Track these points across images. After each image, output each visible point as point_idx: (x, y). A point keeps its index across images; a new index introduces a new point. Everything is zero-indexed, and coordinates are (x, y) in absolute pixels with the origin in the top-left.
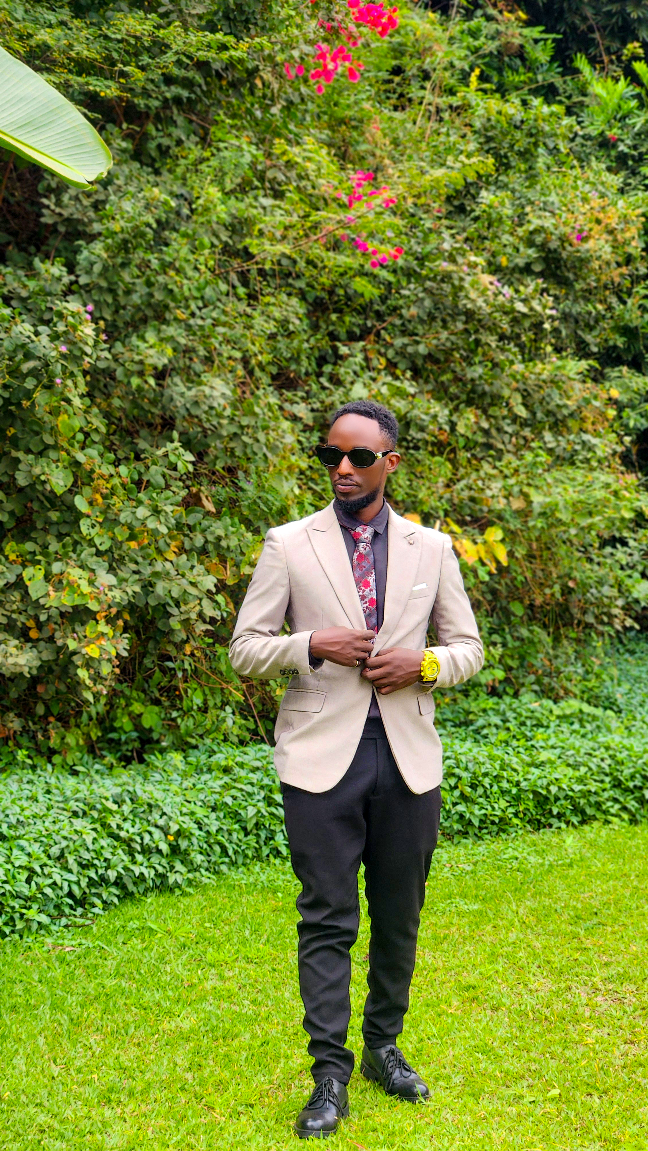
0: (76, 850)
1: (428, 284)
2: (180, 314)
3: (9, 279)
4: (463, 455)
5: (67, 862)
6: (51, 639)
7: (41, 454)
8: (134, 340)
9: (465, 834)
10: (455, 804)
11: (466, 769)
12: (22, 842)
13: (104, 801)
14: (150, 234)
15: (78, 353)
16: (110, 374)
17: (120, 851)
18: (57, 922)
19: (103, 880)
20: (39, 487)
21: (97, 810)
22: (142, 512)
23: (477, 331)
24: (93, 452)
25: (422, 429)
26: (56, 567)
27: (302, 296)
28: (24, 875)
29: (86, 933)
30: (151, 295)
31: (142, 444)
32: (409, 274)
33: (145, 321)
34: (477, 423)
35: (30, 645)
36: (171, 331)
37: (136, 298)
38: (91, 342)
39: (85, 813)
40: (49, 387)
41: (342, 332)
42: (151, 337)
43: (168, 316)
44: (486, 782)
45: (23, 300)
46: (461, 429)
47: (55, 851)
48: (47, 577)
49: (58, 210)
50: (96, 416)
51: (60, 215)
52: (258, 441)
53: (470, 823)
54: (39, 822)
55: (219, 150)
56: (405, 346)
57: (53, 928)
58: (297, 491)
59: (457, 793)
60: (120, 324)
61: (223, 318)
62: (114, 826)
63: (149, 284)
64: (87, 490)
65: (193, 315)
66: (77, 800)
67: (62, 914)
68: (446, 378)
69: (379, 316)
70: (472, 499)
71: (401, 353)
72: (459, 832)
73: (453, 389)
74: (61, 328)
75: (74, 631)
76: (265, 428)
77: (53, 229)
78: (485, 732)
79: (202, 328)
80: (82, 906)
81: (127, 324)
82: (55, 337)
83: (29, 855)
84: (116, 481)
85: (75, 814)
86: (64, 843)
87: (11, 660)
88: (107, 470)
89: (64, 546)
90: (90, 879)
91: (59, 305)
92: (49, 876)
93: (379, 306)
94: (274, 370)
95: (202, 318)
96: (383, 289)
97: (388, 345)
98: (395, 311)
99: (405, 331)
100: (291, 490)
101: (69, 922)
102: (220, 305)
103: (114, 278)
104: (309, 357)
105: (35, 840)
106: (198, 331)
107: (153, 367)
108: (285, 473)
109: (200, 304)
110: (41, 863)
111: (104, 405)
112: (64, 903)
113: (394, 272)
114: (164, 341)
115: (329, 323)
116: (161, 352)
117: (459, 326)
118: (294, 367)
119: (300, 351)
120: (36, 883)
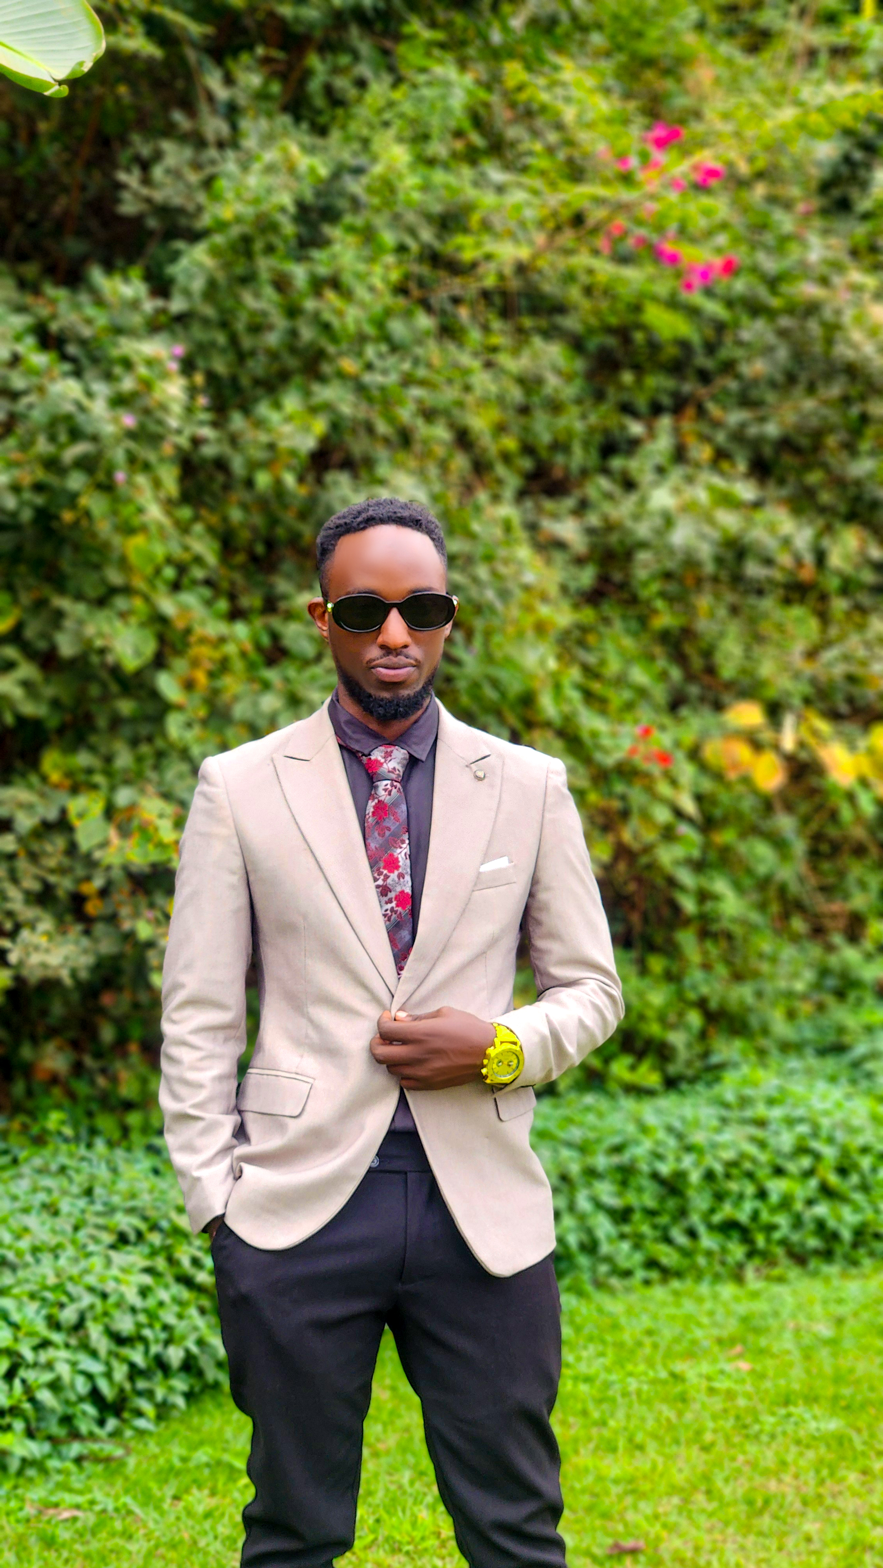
0: (106, 1314)
1: (785, 322)
2: (349, 365)
3: (63, 308)
4: (839, 605)
5: (87, 1336)
6: (112, 919)
7: (102, 602)
8: (264, 409)
9: (827, 1255)
10: (810, 1202)
11: (831, 1140)
12: (7, 1303)
13: (174, 1215)
14: (289, 228)
15: (153, 427)
16: (221, 464)
17: (193, 1312)
18: (64, 1450)
19: (161, 1365)
20: (95, 659)
21: (161, 1230)
22: (270, 702)
23: (863, 398)
24: (190, 599)
25: (768, 562)
26: (123, 796)
27: (577, 344)
28: (3, 1365)
29: (113, 1473)
30: (294, 333)
31: (282, 586)
32: (755, 309)
33: (284, 377)
34: (863, 553)
35: (79, 928)
36: (327, 393)
37: (272, 339)
38: (176, 408)
39: (140, 1235)
40: (107, 487)
41: (641, 402)
42: (292, 402)
43: (326, 368)
44: (866, 1162)
45: (83, 343)
46: (835, 560)
47: (68, 1315)
48: (110, 812)
49: (145, 191)
50: (200, 537)
51: (148, 200)
52: (475, 580)
53: (835, 1236)
54: (47, 1259)
55: (415, 86)
56: (743, 426)
57: (53, 1463)
58: (552, 664)
59: (813, 1183)
60: (245, 381)
61: (422, 372)
62: (186, 1262)
63: (293, 311)
64: (180, 665)
65: (369, 367)
66: (131, 1211)
67: (75, 1435)
68: (814, 477)
69: (705, 377)
70: (851, 679)
71: (738, 436)
72: (816, 1252)
73: (826, 497)
74: (128, 384)
75: (152, 906)
76: (489, 558)
77: (137, 221)
78: (870, 1066)
79: (383, 389)
80: (118, 1415)
81: (257, 382)
82: (119, 401)
83: (15, 1326)
84: (231, 649)
86: (87, 1300)
87: (35, 959)
88: (214, 628)
89: (139, 759)
90: (132, 1366)
91: (127, 346)
92: (49, 1366)
93: (702, 361)
94: (527, 464)
95: (385, 372)
96: (710, 333)
97: (717, 424)
98: (729, 367)
99: (746, 401)
100: (542, 662)
101: (85, 1452)
102: (419, 351)
103: (229, 303)
104: (586, 445)
105: (32, 1296)
106: (376, 393)
107: (293, 453)
108: (530, 634)
109: (384, 348)
110: (36, 1341)
111: (214, 519)
112: (79, 1414)
113: (730, 303)
114: (314, 410)
115: (621, 387)
116: (307, 429)
117: (835, 390)
118: (560, 459)
119: (570, 434)
120: (24, 1381)
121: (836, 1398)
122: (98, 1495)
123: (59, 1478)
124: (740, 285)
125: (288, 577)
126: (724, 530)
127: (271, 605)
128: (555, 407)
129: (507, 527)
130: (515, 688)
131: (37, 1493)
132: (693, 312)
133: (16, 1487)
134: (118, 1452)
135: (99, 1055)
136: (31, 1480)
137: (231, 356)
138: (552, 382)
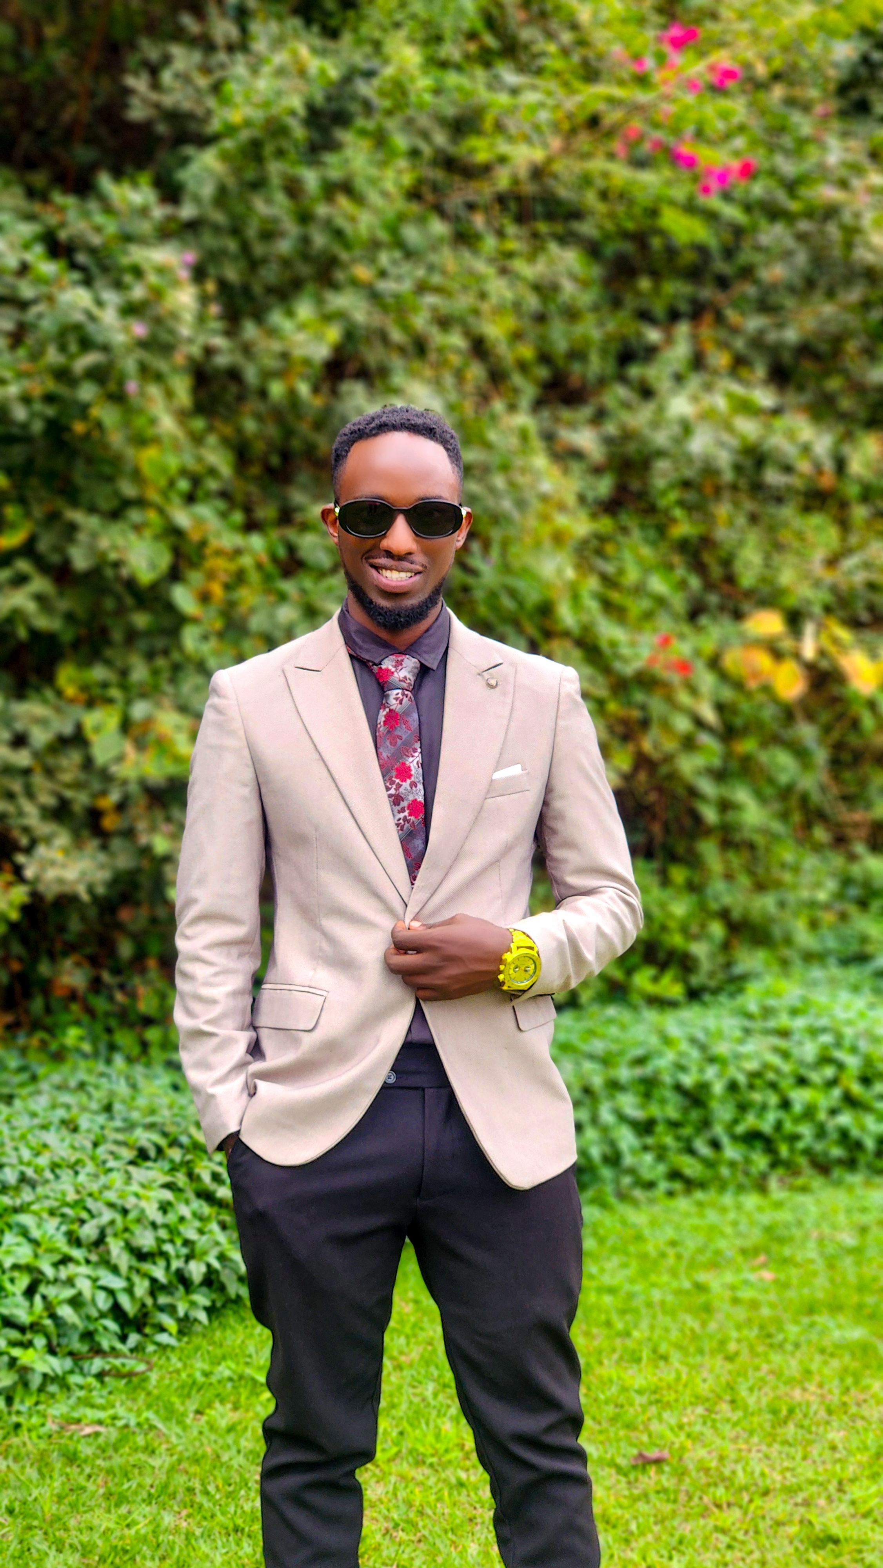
0: (126, 1230)
1: (804, 225)
2: (363, 272)
3: (72, 215)
4: (860, 513)
5: (108, 1252)
6: (129, 833)
7: (115, 515)
8: (277, 318)
9: (851, 1164)
10: (833, 1112)
11: (854, 1050)
12: (25, 1219)
13: (193, 1131)
14: (299, 132)
15: (164, 337)
16: (234, 374)
17: (214, 1227)
18: (86, 1365)
19: (183, 1279)
20: (109, 573)
21: (181, 1146)
22: (287, 614)
24: (205, 511)
25: (788, 469)
26: (140, 710)
27: (593, 250)
28: (24, 1281)
29: (135, 1389)
30: (305, 240)
31: (297, 497)
32: (774, 213)
33: (298, 284)
35: (95, 843)
36: (340, 301)
37: (284, 246)
38: (188, 317)
39: (159, 1150)
40: (118, 398)
41: (659, 309)
42: (305, 310)
43: (340, 276)
45: (93, 251)
46: (856, 466)
47: (89, 1231)
48: (126, 726)
49: (154, 96)
50: (214, 449)
51: (157, 106)
52: (492, 490)
53: (858, 1145)
54: (66, 1175)
56: (761, 332)
57: (75, 1379)
58: (570, 573)
59: (837, 1092)
60: (257, 289)
61: (436, 279)
62: (206, 1178)
63: (305, 218)
64: (196, 577)
65: (383, 274)
66: (151, 1127)
67: (97, 1351)
68: (834, 384)
69: (723, 283)
70: (872, 587)
71: (757, 342)
72: (840, 1162)
73: (846, 403)
74: (138, 292)
75: (169, 819)
76: (505, 468)
77: (145, 128)
79: (397, 297)
80: (139, 1330)
81: (271, 290)
82: (130, 310)
83: (35, 1243)
84: (247, 561)
85: (142, 1155)
86: (108, 1215)
87: (51, 874)
88: (229, 540)
89: (155, 673)
90: (154, 1281)
91: (138, 254)
92: (70, 1282)
93: (721, 266)
94: (543, 373)
95: (399, 278)
96: (728, 237)
97: (735, 330)
98: (747, 273)
99: (765, 306)
100: (560, 572)
101: (107, 1367)
102: (433, 258)
103: (239, 209)
104: (604, 352)
105: (52, 1213)
106: (390, 301)
107: (307, 362)
108: (547, 544)
109: (397, 254)
110: (57, 1257)
111: (228, 430)
112: (101, 1329)
113: (748, 208)
114: (327, 318)
115: (638, 294)
116: (319, 337)
117: (855, 295)
118: (576, 368)
119: (587, 341)
120: (44, 1298)
121: (860, 1307)
122: (121, 1411)
123: (82, 1394)
124: (758, 189)
125: (304, 488)
126: (743, 438)
127: (286, 517)
128: (572, 314)
129: (524, 435)
130: (533, 597)
131: (59, 1409)
132: (711, 217)
133: (37, 1403)
134: (141, 1367)
135: (117, 971)
136: (53, 1396)
137: (243, 264)
138: (568, 288)
